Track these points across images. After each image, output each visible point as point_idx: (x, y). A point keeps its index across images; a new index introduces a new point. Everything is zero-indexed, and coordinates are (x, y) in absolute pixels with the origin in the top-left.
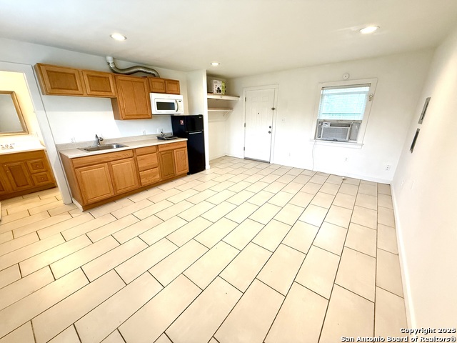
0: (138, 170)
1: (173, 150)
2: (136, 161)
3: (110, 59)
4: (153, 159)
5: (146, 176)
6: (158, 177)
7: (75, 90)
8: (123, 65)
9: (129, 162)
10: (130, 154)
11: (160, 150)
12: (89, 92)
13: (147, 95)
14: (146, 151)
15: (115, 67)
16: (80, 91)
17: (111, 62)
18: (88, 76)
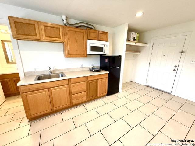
0: (70, 94)
1: (98, 79)
2: (70, 87)
3: (64, 17)
4: (83, 86)
5: (76, 98)
6: (85, 98)
7: (34, 36)
8: (72, 21)
9: (65, 88)
10: (67, 82)
11: (89, 79)
12: (44, 38)
13: (85, 41)
14: (78, 80)
15: (67, 23)
16: (38, 37)
17: (64, 19)
18: (45, 26)
